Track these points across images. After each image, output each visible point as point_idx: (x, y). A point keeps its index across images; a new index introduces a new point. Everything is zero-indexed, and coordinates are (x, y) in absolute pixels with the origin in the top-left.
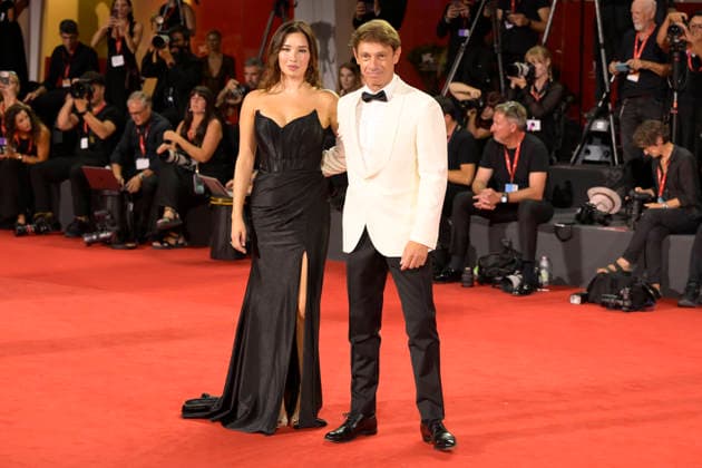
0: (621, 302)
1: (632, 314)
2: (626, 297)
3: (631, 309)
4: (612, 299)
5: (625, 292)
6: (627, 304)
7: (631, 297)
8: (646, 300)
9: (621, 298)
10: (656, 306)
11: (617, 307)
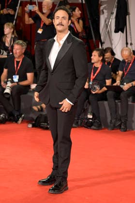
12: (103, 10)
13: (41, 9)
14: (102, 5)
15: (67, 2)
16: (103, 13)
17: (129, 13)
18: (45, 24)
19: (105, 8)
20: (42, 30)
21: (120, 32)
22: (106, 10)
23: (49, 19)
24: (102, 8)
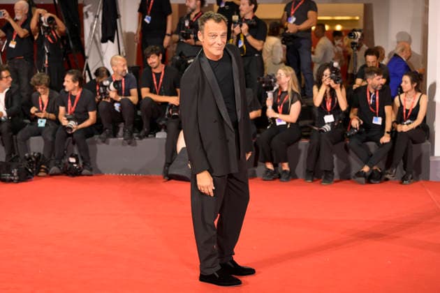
0: (12, 178)
1: (19, 184)
2: (15, 174)
3: (19, 181)
4: (8, 176)
5: (15, 172)
6: (16, 178)
7: (19, 174)
8: (27, 175)
9: (12, 175)
10: (33, 179)
11: (11, 181)
12: (86, 13)
13: (12, 14)
14: (85, 6)
15: (33, 2)
16: (87, 16)
17: (119, 15)
18: (18, 36)
19: (89, 9)
20: (15, 43)
21: (109, 42)
22: (91, 11)
23: (25, 30)
24: (85, 9)
